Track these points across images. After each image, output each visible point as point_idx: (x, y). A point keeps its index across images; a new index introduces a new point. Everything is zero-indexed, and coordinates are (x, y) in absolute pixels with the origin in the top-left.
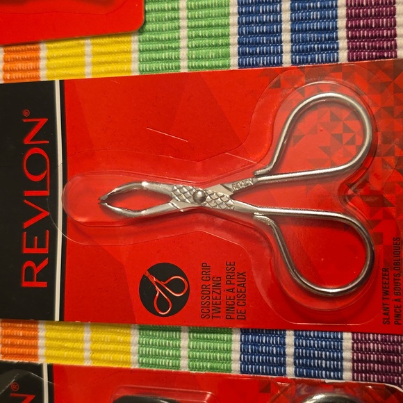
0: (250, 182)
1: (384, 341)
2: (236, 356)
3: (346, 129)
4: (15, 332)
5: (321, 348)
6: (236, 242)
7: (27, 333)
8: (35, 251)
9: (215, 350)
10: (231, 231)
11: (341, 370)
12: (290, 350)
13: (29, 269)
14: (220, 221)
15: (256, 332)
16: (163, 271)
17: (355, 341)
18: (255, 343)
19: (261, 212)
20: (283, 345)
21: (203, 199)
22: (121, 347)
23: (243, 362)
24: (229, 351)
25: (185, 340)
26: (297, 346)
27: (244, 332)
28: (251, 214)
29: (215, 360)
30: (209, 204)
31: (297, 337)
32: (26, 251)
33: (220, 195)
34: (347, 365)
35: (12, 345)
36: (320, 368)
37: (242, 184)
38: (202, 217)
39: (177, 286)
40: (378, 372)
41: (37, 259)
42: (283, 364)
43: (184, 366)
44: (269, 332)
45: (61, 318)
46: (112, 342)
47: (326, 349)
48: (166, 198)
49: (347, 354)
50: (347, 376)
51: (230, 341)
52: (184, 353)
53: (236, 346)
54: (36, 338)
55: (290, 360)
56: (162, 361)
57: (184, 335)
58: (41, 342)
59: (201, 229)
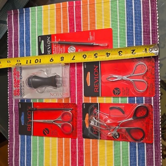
0: (129, 76)
1: (149, 98)
2: (128, 101)
3: (144, 68)
4: (93, 99)
5: (140, 99)
6: (127, 84)
7: (95, 99)
8: (96, 86)
9: (125, 100)
10: (127, 83)
11: (143, 102)
12: (136, 100)
13: (96, 89)
14: (125, 81)
15: (131, 97)
16: (116, 89)
17: (145, 98)
18: (130, 99)
19: (131, 80)
20: (135, 99)
21: (123, 78)
22: (110, 100)
23: (129, 102)
24: (127, 100)
25: (120, 99)
26: (137, 99)
27: (129, 97)
28: (130, 80)
29: (125, 101)
30: (124, 79)
31: (137, 98)
32: (95, 86)
33: (125, 78)
34: (144, 101)
35: (93, 101)
36: (140, 102)
37: (128, 76)
38: (122, 81)
39: (119, 91)
40: (148, 102)
41: (97, 87)
42: (135, 102)
43: (120, 102)
44: (133, 97)
45: (101, 96)
46: (109, 100)
47: (141, 99)
48: (117, 78)
49: (144, 100)
50: (144, 103)
51: (127, 99)
52: (120, 101)
53: (128, 99)
54: (97, 99)
55: (136, 101)
56: (116, 102)
57: (120, 98)
58: (97, 100)
59: (122, 83)
